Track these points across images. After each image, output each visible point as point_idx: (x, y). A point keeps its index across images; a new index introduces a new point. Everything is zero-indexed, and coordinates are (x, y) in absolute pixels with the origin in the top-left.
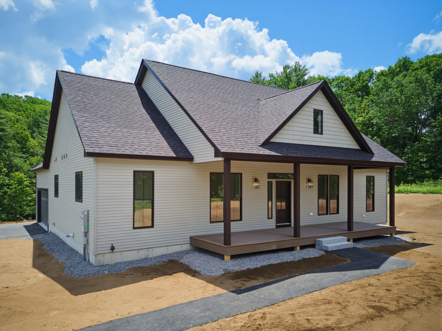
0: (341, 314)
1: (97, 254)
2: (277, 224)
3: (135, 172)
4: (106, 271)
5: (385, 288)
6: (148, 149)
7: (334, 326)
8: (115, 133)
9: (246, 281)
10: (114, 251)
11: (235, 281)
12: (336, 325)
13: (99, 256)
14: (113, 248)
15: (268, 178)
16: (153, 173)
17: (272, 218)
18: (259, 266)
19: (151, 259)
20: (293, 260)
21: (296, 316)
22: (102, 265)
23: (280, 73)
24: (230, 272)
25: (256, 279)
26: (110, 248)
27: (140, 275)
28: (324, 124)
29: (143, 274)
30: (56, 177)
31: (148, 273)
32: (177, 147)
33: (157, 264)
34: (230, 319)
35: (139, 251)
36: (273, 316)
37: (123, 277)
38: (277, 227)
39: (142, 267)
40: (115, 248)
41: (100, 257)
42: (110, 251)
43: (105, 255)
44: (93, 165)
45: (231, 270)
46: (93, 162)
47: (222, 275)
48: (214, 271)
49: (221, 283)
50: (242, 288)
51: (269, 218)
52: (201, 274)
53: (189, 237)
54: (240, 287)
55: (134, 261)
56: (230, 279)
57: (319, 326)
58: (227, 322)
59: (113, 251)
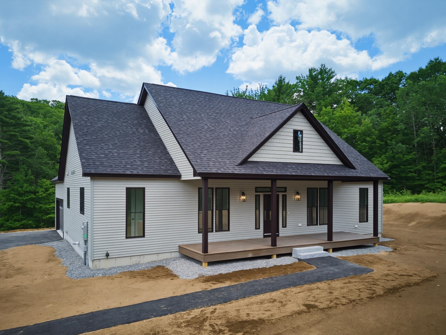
0: (277, 310)
1: (94, 260)
2: (265, 234)
3: (127, 189)
4: (100, 274)
5: (329, 291)
6: (140, 168)
7: (266, 318)
8: (111, 154)
9: (214, 284)
10: (109, 257)
11: (205, 283)
12: (268, 318)
13: (95, 261)
14: (107, 255)
15: (256, 192)
16: (144, 189)
17: (259, 228)
18: (231, 272)
19: (142, 264)
20: (264, 267)
21: (241, 311)
22: (98, 269)
23: (306, 76)
24: (203, 276)
25: (223, 283)
26: (105, 255)
27: (128, 278)
28: (304, 143)
29: (130, 277)
30: (68, 189)
31: (136, 276)
32: (167, 165)
33: (146, 269)
34: (186, 312)
35: (131, 257)
36: (222, 311)
37: (113, 279)
38: (265, 236)
39: (132, 271)
40: (110, 254)
41: (96, 263)
42: (106, 257)
43: (101, 260)
44: (90, 183)
45: (205, 275)
46: (90, 181)
47: (196, 279)
48: (190, 275)
49: (192, 285)
50: (208, 290)
51: (256, 229)
52: (179, 278)
53: (177, 246)
54: (207, 289)
55: (127, 266)
56: (202, 282)
57: (254, 318)
58: (182, 315)
59: (107, 257)
